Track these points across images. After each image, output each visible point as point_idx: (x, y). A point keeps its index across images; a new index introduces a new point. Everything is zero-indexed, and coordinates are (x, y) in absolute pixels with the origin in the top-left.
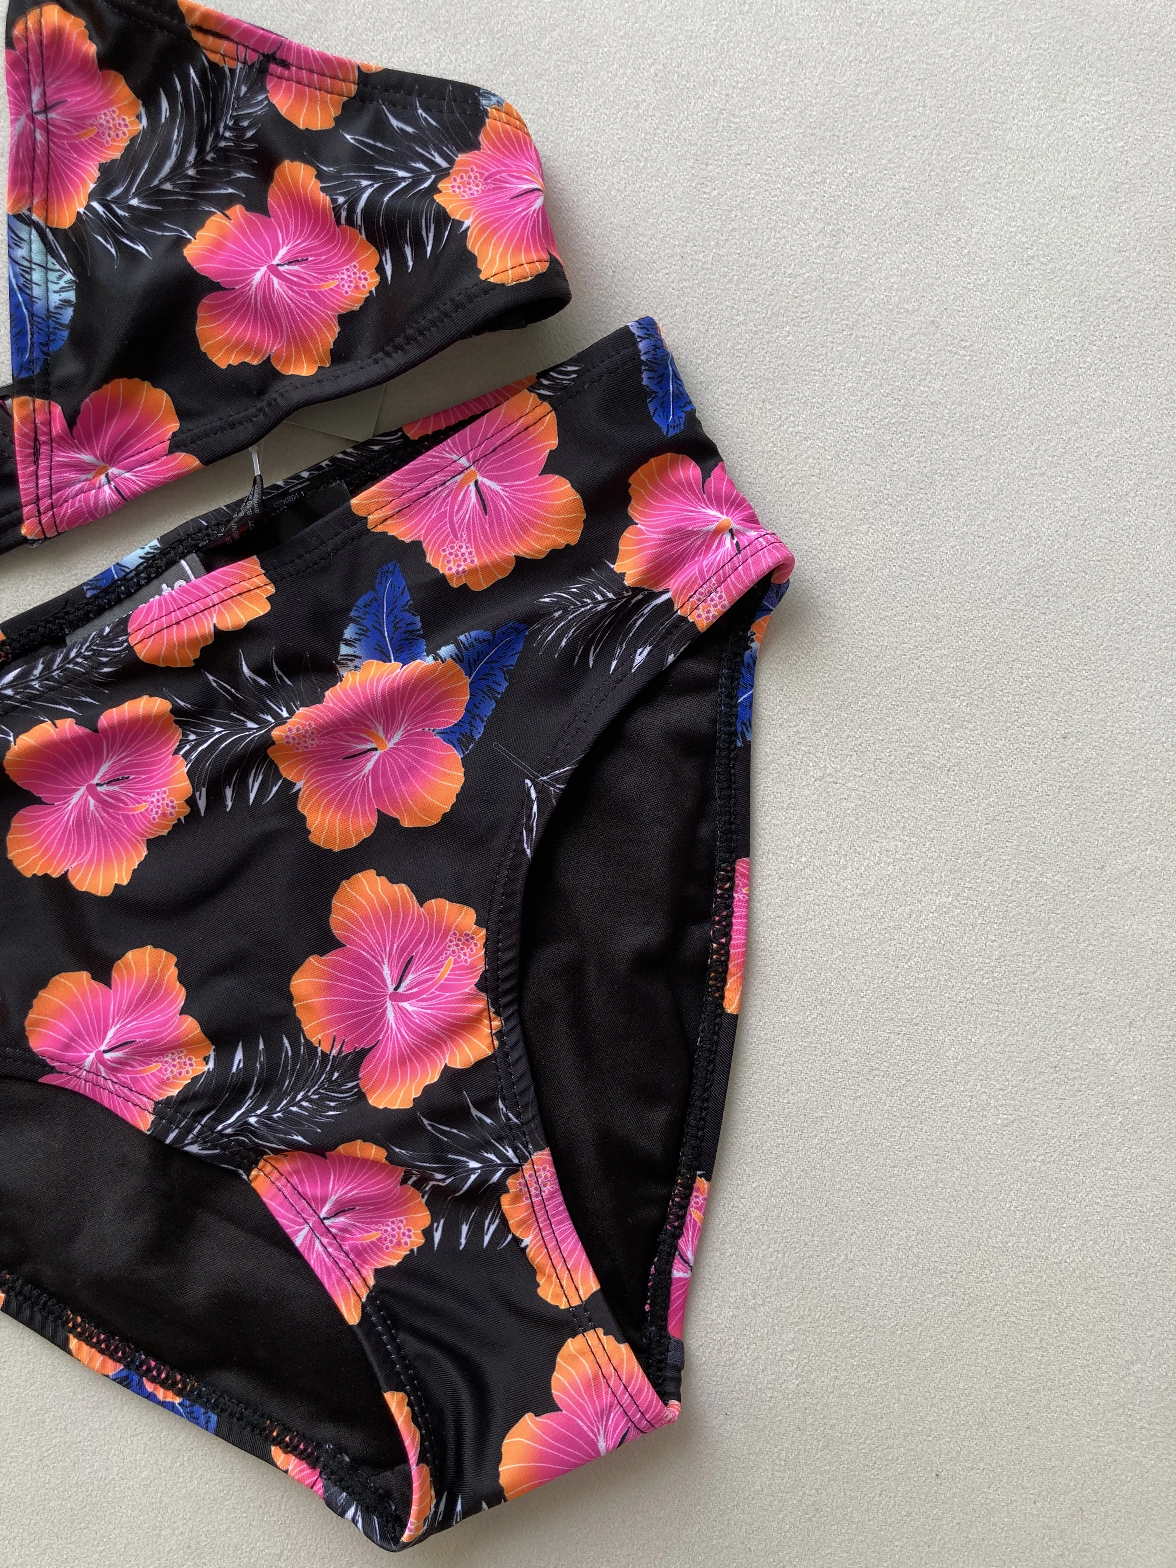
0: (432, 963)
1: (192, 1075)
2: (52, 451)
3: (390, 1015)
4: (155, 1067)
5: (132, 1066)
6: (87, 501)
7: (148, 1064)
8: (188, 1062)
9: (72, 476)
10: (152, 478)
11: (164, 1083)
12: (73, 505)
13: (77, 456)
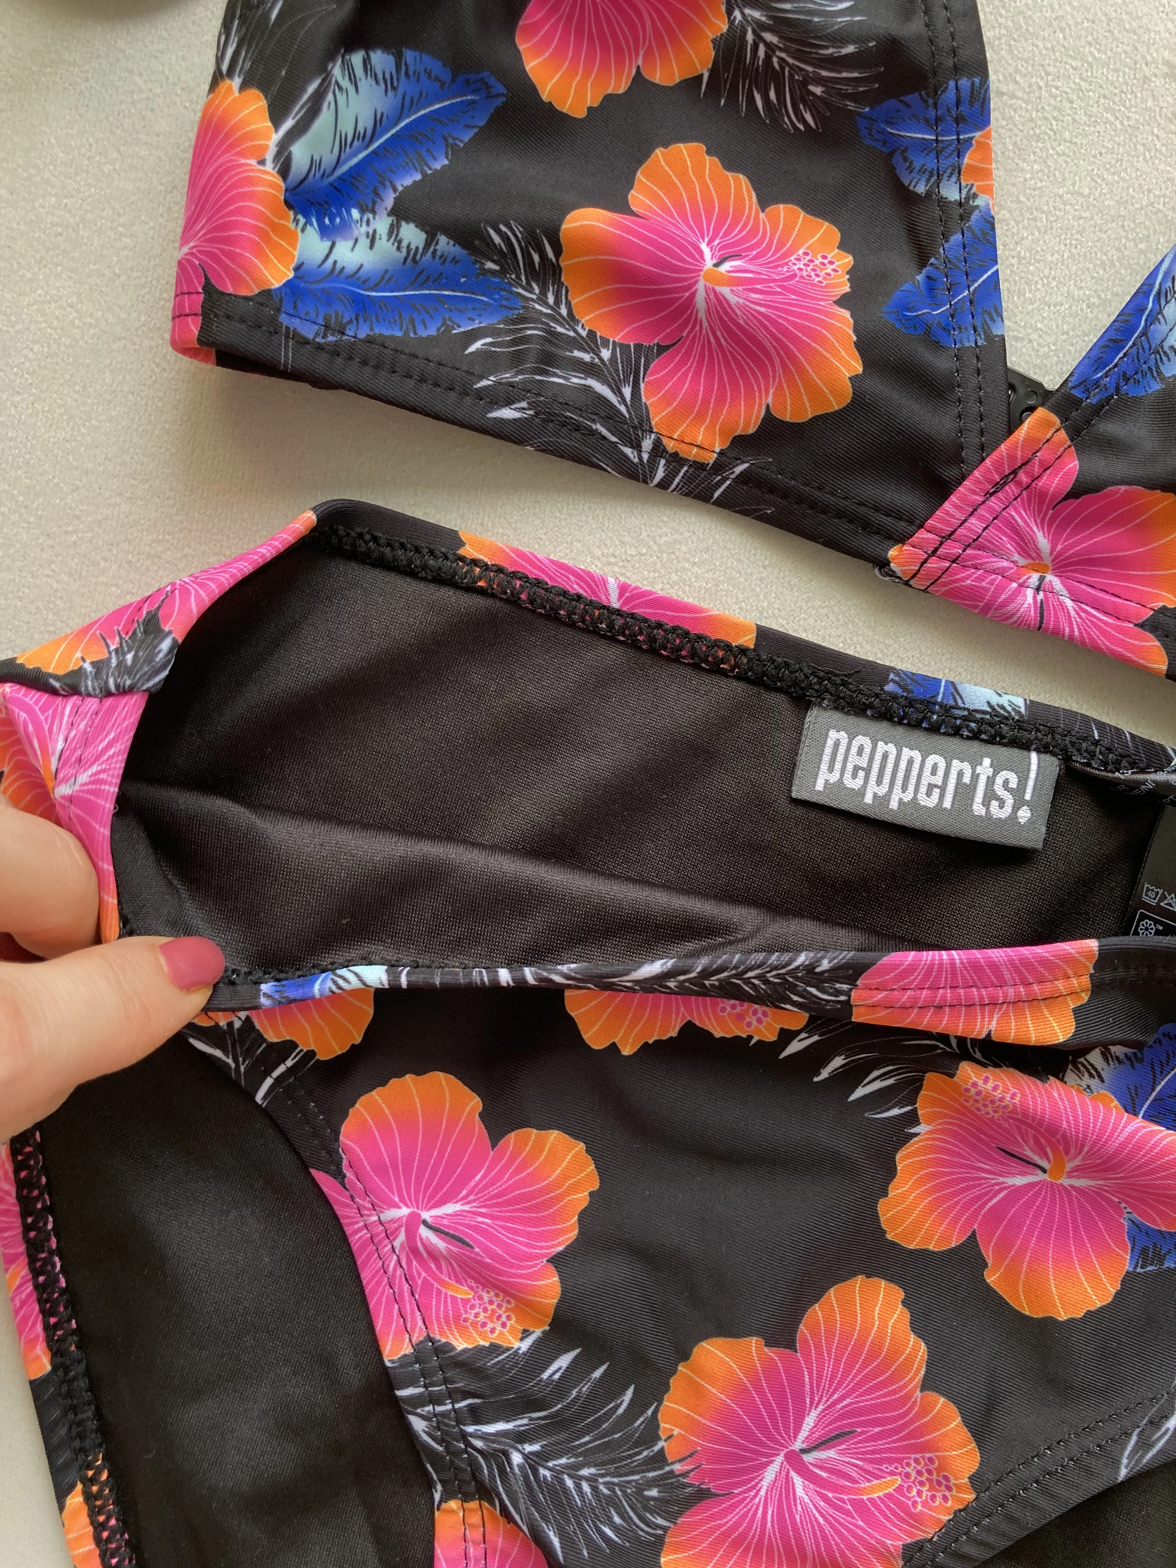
0: (870, 1461)
1: (494, 1338)
2: (1015, 499)
3: (770, 1474)
4: (463, 1292)
5: (439, 1268)
6: (1000, 589)
7: (458, 1281)
8: (504, 1319)
9: (1009, 546)
10: (1094, 633)
11: (458, 1322)
12: (980, 579)
13: (1035, 528)
